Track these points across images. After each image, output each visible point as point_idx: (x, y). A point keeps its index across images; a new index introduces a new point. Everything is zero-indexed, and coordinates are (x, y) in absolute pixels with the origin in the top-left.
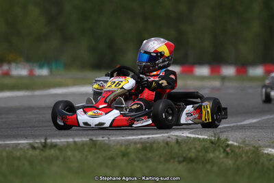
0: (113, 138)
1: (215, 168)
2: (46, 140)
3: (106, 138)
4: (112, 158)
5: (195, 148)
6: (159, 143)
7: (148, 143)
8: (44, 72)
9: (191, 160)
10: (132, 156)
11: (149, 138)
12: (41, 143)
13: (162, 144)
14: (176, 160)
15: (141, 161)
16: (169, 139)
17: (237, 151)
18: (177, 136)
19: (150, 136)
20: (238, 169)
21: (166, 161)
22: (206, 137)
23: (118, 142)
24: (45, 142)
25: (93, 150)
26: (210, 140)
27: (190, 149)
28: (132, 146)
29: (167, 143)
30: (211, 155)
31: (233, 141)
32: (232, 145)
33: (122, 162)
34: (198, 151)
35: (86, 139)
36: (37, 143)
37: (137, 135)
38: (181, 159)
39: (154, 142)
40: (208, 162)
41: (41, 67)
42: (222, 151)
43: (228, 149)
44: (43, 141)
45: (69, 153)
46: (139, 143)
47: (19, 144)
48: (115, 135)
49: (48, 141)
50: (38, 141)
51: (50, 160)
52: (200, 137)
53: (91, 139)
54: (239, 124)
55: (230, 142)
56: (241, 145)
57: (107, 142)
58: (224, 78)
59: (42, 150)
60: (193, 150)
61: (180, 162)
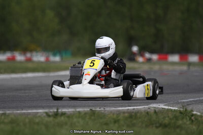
0: (108, 109)
1: (183, 132)
2: (58, 109)
3: (102, 109)
4: (106, 124)
5: (168, 117)
6: (141, 113)
7: (133, 112)
8: (57, 59)
9: (165, 126)
10: (122, 122)
11: (134, 109)
12: (54, 112)
14: (154, 125)
15: (128, 126)
16: (149, 110)
17: (199, 119)
18: (155, 107)
19: (135, 107)
20: (200, 133)
21: (147, 126)
23: (111, 112)
24: (57, 111)
25: (93, 118)
26: (180, 111)
27: (164, 118)
28: (122, 115)
29: (148, 113)
30: (180, 122)
31: (196, 112)
34: (171, 119)
35: (87, 109)
36: (51, 112)
37: (125, 106)
38: (158, 125)
39: (138, 112)
40: (178, 127)
41: (55, 55)
42: (188, 119)
43: (193, 118)
44: (55, 110)
45: (75, 120)
46: (127, 112)
47: (38, 113)
48: (110, 106)
49: (60, 110)
50: (51, 111)
51: (60, 125)
52: (172, 108)
53: (91, 110)
54: (201, 98)
55: (194, 113)
56: (202, 115)
57: (103, 112)
59: (55, 117)
60: (167, 119)
61: (157, 127)
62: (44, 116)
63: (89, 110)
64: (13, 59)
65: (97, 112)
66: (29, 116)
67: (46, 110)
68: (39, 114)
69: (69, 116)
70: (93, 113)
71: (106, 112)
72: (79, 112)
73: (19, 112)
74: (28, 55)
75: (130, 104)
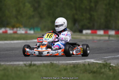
0: (61, 62)
1: (105, 76)
2: (31, 62)
3: (57, 62)
4: (60, 71)
5: (96, 67)
6: (80, 64)
7: (75, 64)
8: (32, 32)
9: (94, 72)
10: (69, 70)
11: (76, 62)
13: (82, 65)
15: (72, 72)
16: (85, 63)
17: (114, 68)
18: (88, 61)
19: (77, 61)
20: (115, 77)
21: (84, 72)
22: (101, 62)
23: (63, 64)
25: (52, 67)
26: (103, 63)
27: (94, 67)
28: (69, 66)
29: (84, 65)
30: (103, 70)
31: (113, 64)
32: (112, 66)
33: (64, 73)
34: (98, 68)
35: (49, 62)
37: (71, 61)
38: (90, 72)
39: (78, 64)
40: (102, 73)
41: (30, 30)
42: (108, 68)
43: (110, 68)
44: (30, 63)
45: (41, 68)
46: (72, 64)
48: (62, 61)
49: (33, 63)
50: (28, 63)
51: (33, 71)
52: (98, 62)
53: (51, 62)
54: (116, 56)
55: (112, 65)
56: (117, 66)
57: (58, 64)
58: (109, 36)
59: (29, 67)
60: (95, 68)
61: (89, 73)
62: (24, 66)
64: (6, 32)
65: (54, 64)
67: (25, 63)
68: (20, 65)
69: (38, 66)
70: (52, 64)
71: (60, 64)
72: (44, 64)
73: (8, 63)
74: (15, 30)
75: (74, 59)
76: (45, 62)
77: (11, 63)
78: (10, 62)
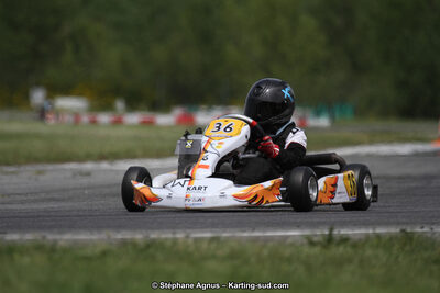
62: (302, 245)
63: (398, 230)
65: (416, 236)
66: (270, 244)
67: (307, 232)
68: (290, 241)
69: (356, 245)
71: (436, 236)
72: (378, 236)
73: (246, 234)
76: (380, 230)
77: (257, 234)
78: (254, 230)
